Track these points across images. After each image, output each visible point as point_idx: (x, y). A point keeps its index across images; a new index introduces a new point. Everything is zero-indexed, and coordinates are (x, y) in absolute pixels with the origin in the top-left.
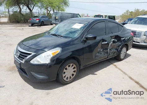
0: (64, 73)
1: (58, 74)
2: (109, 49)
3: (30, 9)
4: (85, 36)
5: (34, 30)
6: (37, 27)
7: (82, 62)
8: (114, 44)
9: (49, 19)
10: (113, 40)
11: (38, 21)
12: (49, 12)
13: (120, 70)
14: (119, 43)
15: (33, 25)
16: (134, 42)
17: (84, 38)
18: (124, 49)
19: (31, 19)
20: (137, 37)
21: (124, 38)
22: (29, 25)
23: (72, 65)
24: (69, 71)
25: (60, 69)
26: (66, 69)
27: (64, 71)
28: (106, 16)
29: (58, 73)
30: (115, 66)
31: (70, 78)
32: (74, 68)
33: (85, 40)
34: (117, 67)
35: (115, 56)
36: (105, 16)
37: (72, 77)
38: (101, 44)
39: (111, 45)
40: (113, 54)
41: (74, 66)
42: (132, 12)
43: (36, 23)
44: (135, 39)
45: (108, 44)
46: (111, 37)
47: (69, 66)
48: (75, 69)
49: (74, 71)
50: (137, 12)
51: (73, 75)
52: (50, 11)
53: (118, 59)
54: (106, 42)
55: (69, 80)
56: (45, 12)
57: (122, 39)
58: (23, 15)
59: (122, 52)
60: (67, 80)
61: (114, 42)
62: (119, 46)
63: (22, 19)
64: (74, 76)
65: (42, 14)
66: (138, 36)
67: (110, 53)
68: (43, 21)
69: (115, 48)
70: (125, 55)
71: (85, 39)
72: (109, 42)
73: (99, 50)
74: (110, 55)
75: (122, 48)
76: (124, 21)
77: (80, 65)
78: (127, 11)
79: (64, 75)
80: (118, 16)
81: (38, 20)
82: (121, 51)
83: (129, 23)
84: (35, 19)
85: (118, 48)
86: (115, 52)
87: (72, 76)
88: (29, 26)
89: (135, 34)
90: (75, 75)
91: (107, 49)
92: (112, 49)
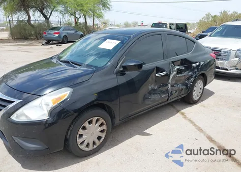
0: (81, 136)
1: (66, 140)
2: (169, 85)
3: (45, 16)
4: (122, 63)
5: (50, 52)
6: (55, 45)
7: (116, 113)
8: (180, 75)
9: (76, 31)
10: (178, 67)
11: (57, 35)
12: (78, 21)
13: (192, 122)
14: (189, 72)
15: (49, 42)
16: (218, 68)
17: (120, 68)
18: (199, 84)
19: (45, 33)
20: (222, 59)
21: (198, 64)
22: (43, 43)
23: (97, 120)
24: (91, 132)
25: (71, 129)
26: (84, 128)
27: (79, 133)
28: (172, 24)
29: (68, 137)
30: (183, 114)
31: (94, 143)
32: (101, 125)
33: (121, 71)
34: (185, 117)
35: (183, 96)
36: (170, 24)
37: (98, 143)
38: (154, 76)
39: (174, 77)
40: (178, 92)
41: (102, 121)
42: (215, 16)
43: (54, 39)
44: (219, 63)
45: (168, 75)
46: (173, 62)
47: (90, 123)
48: (104, 127)
49: (102, 131)
50: (225, 16)
51: (99, 138)
52: (78, 19)
53: (187, 100)
54: (164, 73)
55: (91, 148)
56: (71, 20)
57: (194, 65)
58: (32, 26)
59: (195, 89)
60: (87, 149)
61: (179, 71)
62: (188, 79)
63: (33, 32)
64: (101, 140)
65: (65, 24)
66: (224, 58)
67: (174, 92)
68: (65, 36)
69: (181, 82)
70: (202, 94)
71: (122, 69)
72: (170, 73)
73: (150, 88)
74: (173, 96)
75: (194, 82)
76: (203, 32)
77: (113, 118)
78: (208, 15)
79: (79, 141)
80: (193, 24)
81: (57, 33)
82: (193, 86)
83: (210, 36)
84: (52, 32)
85: (187, 82)
86: (182, 90)
87: (97, 141)
88: (43, 45)
89: (220, 55)
90: (103, 138)
91: (167, 85)
92: (175, 84)
